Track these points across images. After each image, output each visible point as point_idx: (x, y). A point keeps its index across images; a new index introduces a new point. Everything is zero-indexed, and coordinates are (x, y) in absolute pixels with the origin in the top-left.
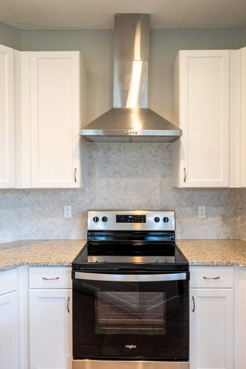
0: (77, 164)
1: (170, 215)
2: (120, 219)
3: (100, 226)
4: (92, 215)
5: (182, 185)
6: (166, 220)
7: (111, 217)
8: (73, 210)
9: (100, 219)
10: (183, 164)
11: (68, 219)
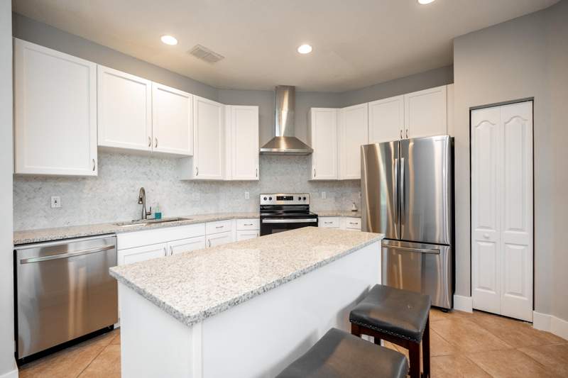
0: (257, 166)
1: (307, 196)
2: (279, 198)
3: (267, 202)
4: (262, 197)
5: (313, 178)
6: (300, 199)
7: (274, 197)
8: (250, 194)
9: (268, 199)
10: (314, 167)
11: (247, 200)
